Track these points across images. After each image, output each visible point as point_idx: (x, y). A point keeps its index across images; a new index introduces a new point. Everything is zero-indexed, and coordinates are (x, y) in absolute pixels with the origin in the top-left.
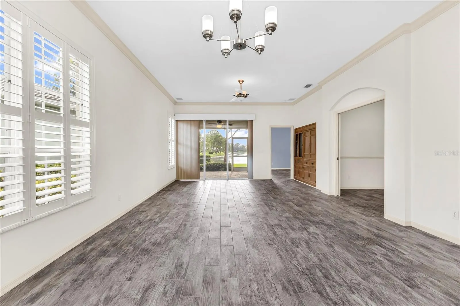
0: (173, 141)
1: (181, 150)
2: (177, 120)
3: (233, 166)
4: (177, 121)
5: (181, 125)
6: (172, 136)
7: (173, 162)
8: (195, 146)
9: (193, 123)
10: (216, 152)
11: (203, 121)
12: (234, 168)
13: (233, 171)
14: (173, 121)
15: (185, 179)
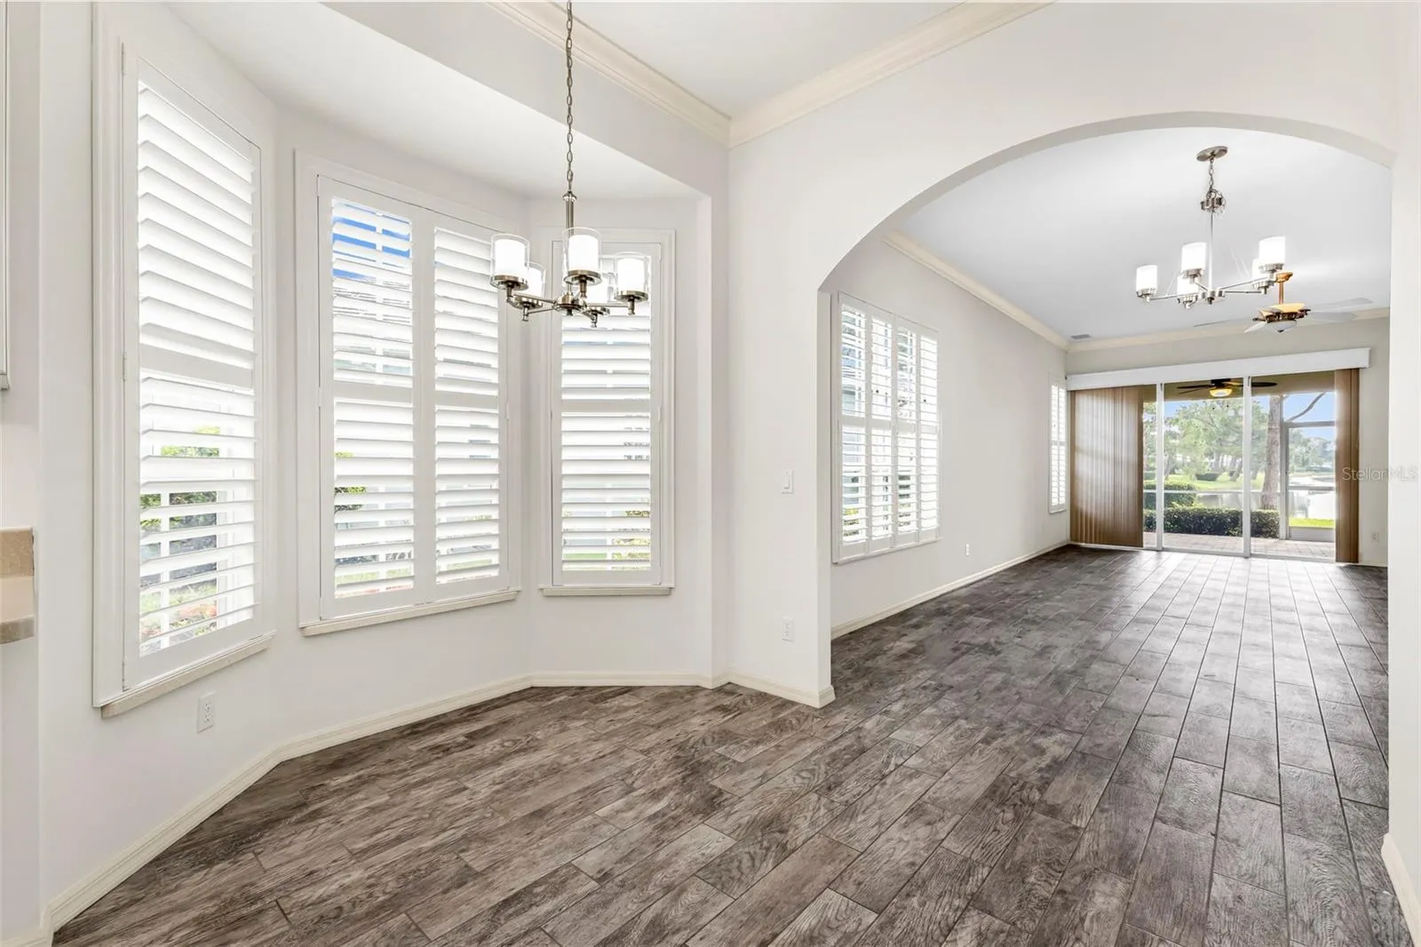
0: (1061, 444)
1: (1085, 467)
2: (1071, 391)
3: (1287, 523)
4: (1073, 394)
5: (1084, 403)
6: (1059, 431)
7: (1059, 496)
8: (1127, 454)
9: (1122, 395)
10: (1231, 474)
11: (1154, 386)
12: (1289, 529)
13: (1287, 539)
14: (1063, 393)
15: (1096, 543)
